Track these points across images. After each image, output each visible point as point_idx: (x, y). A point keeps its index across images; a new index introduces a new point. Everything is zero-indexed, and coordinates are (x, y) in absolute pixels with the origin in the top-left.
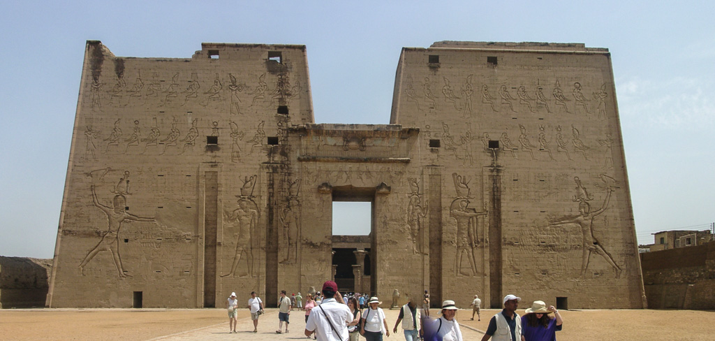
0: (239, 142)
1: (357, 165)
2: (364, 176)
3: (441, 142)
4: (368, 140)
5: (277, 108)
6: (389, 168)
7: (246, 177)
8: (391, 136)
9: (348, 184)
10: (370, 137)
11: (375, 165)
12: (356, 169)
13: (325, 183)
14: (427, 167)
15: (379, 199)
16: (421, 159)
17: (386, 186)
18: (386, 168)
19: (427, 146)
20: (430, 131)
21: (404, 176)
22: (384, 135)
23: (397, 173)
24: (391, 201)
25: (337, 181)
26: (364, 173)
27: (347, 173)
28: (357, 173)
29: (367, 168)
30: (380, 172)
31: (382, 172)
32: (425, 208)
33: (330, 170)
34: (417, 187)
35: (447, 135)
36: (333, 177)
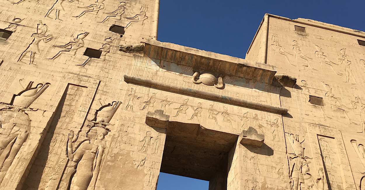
0: (42, 44)
1: (211, 102)
2: (220, 117)
3: (325, 100)
4: (227, 78)
5: (110, 26)
6: (256, 115)
7: (31, 83)
8: (259, 78)
9: (195, 121)
10: (230, 76)
11: (236, 107)
12: (209, 107)
13: (160, 110)
14: (312, 124)
15: (243, 152)
16: (302, 114)
17: (257, 132)
18: (252, 114)
19: (307, 101)
20: (307, 86)
21: (281, 128)
22: (250, 76)
23: (269, 123)
24: (262, 158)
25: (177, 115)
26: (220, 114)
27: (194, 109)
28: (210, 111)
29: (225, 109)
30: (244, 117)
31: (247, 118)
32: (319, 179)
33: (168, 100)
34: (301, 147)
35: (331, 95)
36: (173, 109)
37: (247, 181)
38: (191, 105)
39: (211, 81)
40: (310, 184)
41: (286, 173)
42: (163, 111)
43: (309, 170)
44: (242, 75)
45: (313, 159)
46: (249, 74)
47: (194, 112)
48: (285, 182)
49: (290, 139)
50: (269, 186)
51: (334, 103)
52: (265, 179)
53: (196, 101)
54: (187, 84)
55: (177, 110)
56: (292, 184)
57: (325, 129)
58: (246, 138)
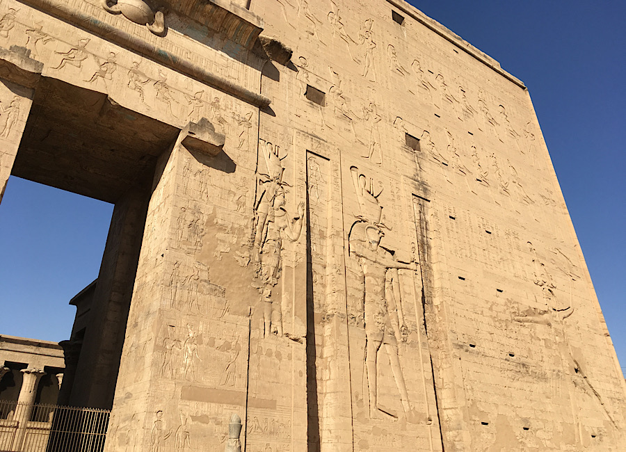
2: (149, 90)
3: (329, 97)
4: (173, 17)
6: (217, 100)
8: (231, 34)
9: (98, 86)
10: (180, 14)
11: (183, 78)
12: (130, 65)
13: (22, 48)
14: (302, 133)
15: (185, 160)
16: (290, 113)
17: (213, 129)
18: (211, 96)
19: (302, 94)
20: (306, 68)
21: (254, 131)
22: (216, 24)
23: (237, 118)
24: (216, 175)
25: (61, 66)
26: (152, 83)
27: (98, 62)
28: (131, 74)
29: (163, 76)
30: (195, 99)
31: (200, 102)
32: (296, 219)
33: (44, 30)
34: (280, 166)
35: (337, 91)
36: (53, 52)
37: (184, 210)
38: (94, 53)
39: (142, 15)
40: (282, 225)
41: (250, 204)
42: (30, 51)
43: (284, 203)
44: (202, 20)
45: (294, 187)
46: (216, 21)
47: (98, 68)
48: (246, 217)
49: (265, 150)
50: (220, 222)
51: (340, 106)
52: (214, 209)
53: (106, 48)
54: (90, 7)
55: (62, 56)
56: (256, 222)
57: (320, 144)
58: (194, 136)
